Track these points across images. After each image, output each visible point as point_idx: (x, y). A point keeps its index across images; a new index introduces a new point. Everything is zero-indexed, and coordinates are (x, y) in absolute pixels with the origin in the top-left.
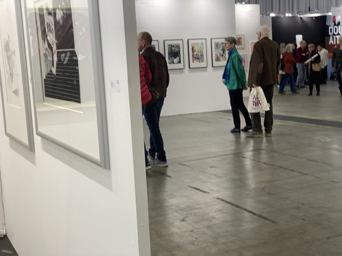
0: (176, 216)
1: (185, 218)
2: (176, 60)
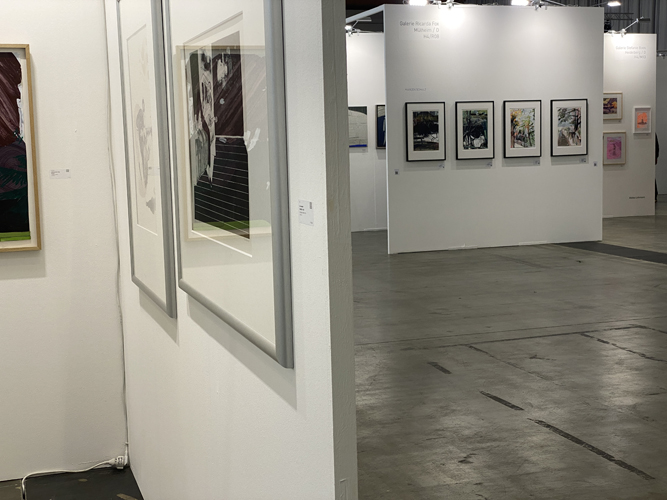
0: (451, 452)
1: (468, 457)
2: (477, 142)
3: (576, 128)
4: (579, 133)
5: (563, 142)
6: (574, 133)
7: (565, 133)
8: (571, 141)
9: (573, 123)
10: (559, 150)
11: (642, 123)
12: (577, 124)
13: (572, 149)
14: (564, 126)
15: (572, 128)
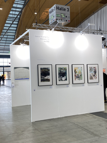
2: (63, 79)
3: (95, 74)
4: (96, 75)
5: (91, 78)
6: (95, 75)
7: (92, 75)
8: (94, 78)
9: (94, 72)
10: (90, 81)
12: (95, 72)
13: (94, 80)
14: (91, 73)
15: (94, 73)
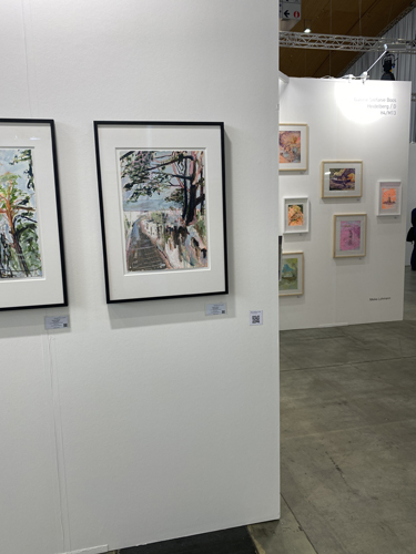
3: (189, 214)
4: (201, 230)
5: (145, 256)
6: (183, 231)
7: (151, 230)
8: (172, 254)
9: (177, 198)
10: (131, 283)
11: (389, 202)
12: (191, 201)
13: (177, 277)
14: (145, 207)
15: (175, 214)
